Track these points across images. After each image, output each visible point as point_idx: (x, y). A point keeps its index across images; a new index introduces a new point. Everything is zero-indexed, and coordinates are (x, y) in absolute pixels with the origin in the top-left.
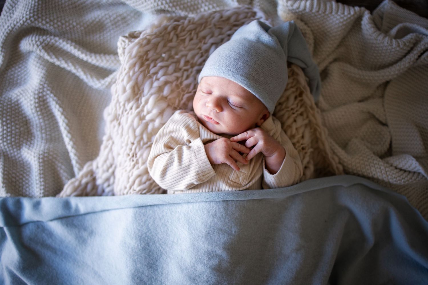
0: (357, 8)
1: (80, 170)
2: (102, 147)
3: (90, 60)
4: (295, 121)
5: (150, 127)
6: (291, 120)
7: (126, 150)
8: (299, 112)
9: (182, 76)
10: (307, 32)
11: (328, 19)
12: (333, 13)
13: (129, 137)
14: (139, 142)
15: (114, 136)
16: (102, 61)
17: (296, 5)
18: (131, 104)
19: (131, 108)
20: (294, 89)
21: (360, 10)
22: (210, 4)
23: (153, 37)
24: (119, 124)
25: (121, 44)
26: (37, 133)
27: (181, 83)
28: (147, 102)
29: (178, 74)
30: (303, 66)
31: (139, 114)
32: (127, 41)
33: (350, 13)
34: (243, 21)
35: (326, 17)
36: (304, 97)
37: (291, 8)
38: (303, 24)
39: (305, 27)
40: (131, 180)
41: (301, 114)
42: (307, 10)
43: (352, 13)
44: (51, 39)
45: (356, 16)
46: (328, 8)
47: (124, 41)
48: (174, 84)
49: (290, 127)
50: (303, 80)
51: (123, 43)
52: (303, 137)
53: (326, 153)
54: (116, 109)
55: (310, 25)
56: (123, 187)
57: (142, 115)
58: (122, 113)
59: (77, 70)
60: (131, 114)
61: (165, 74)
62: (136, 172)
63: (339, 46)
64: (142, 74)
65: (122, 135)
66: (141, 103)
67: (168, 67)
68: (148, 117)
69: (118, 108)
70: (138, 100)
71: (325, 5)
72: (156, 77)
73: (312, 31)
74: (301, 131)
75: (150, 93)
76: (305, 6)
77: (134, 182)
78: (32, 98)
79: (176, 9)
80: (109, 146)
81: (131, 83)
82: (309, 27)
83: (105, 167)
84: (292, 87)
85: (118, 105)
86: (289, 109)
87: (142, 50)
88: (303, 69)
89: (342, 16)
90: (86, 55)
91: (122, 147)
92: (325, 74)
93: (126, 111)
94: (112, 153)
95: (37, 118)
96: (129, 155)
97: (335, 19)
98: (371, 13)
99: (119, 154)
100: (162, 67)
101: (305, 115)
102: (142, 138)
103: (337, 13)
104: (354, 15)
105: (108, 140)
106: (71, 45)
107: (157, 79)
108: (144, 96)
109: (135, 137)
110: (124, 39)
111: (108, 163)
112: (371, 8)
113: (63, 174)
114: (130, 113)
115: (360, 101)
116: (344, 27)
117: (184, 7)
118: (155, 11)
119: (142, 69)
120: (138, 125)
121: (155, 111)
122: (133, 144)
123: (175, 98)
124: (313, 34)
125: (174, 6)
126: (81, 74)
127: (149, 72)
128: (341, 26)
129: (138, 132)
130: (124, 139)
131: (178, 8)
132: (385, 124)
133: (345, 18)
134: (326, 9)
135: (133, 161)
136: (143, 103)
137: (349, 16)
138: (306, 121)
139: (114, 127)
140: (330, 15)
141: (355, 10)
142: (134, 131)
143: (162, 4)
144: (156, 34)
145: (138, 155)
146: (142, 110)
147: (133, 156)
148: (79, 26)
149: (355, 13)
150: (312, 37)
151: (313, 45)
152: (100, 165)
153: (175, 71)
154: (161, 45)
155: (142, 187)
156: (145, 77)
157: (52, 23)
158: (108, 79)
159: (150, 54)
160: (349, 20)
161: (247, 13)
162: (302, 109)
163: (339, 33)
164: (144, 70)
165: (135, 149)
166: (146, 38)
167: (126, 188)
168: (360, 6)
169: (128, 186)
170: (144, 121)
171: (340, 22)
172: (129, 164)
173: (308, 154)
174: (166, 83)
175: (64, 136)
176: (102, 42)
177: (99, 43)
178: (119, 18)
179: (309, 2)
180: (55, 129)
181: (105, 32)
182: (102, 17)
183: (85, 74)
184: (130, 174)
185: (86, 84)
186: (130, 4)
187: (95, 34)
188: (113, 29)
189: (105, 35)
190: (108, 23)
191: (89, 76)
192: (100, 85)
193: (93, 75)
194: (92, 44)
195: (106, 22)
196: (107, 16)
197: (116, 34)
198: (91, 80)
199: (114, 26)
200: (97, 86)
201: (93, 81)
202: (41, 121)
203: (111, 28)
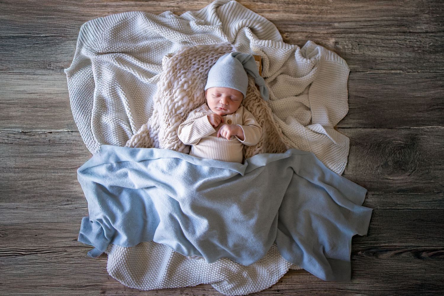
0: (293, 46)
5: (176, 106)
7: (163, 117)
10: (265, 57)
11: (277, 51)
12: (280, 48)
13: (165, 111)
14: (170, 113)
15: (158, 110)
16: (150, 67)
17: (259, 43)
18: (167, 93)
19: (167, 95)
21: (295, 47)
22: (212, 40)
24: (160, 103)
25: (164, 59)
26: (110, 107)
28: (176, 92)
30: (254, 76)
31: (171, 98)
32: (168, 58)
33: (289, 49)
35: (276, 50)
37: (257, 44)
38: (263, 53)
39: (265, 55)
42: (266, 46)
43: (290, 48)
45: (292, 50)
46: (277, 45)
47: (166, 58)
53: (272, 122)
54: (159, 95)
55: (267, 54)
57: (173, 99)
58: (162, 97)
59: (135, 72)
60: (167, 98)
61: (185, 77)
63: (283, 66)
65: (161, 109)
70: (170, 90)
71: (276, 44)
73: (268, 57)
75: (177, 87)
76: (265, 44)
77: (168, 135)
78: (107, 87)
79: (193, 42)
81: (168, 81)
85: (160, 92)
87: (174, 63)
89: (285, 50)
91: (161, 116)
92: (275, 81)
93: (164, 96)
95: (110, 99)
96: (164, 120)
97: (281, 51)
98: (301, 49)
102: (172, 111)
103: (282, 48)
104: (291, 49)
106: (132, 58)
108: (174, 89)
109: (168, 110)
112: (301, 46)
116: (285, 56)
117: (198, 41)
118: (181, 42)
119: (174, 73)
120: (170, 104)
121: (179, 97)
124: (269, 59)
125: (192, 40)
126: (137, 75)
128: (284, 55)
129: (170, 108)
130: (162, 111)
131: (194, 41)
133: (286, 51)
134: (276, 46)
135: (167, 124)
136: (173, 93)
137: (288, 50)
139: (158, 105)
140: (278, 49)
141: (292, 47)
142: (168, 107)
143: (186, 38)
144: (180, 54)
145: (170, 120)
146: (173, 96)
147: (167, 121)
149: (292, 48)
150: (268, 61)
151: (269, 65)
156: (175, 78)
158: (153, 79)
159: (178, 66)
160: (288, 52)
163: (283, 59)
164: (175, 75)
165: (168, 117)
166: (176, 57)
168: (295, 45)
170: (173, 102)
171: (284, 53)
174: (185, 82)
175: (126, 109)
176: (148, 57)
177: (146, 58)
178: (159, 45)
179: (267, 41)
180: (121, 105)
181: (150, 52)
182: (149, 44)
183: (139, 75)
184: (166, 131)
185: (139, 81)
186: (167, 38)
187: (144, 53)
188: (155, 51)
189: (150, 54)
190: (153, 47)
191: (141, 76)
192: (148, 81)
193: (143, 75)
194: (142, 58)
195: (151, 47)
196: (152, 44)
197: (157, 53)
198: (143, 79)
199: (156, 49)
200: (146, 82)
201: (144, 79)
202: (113, 100)
203: (154, 50)
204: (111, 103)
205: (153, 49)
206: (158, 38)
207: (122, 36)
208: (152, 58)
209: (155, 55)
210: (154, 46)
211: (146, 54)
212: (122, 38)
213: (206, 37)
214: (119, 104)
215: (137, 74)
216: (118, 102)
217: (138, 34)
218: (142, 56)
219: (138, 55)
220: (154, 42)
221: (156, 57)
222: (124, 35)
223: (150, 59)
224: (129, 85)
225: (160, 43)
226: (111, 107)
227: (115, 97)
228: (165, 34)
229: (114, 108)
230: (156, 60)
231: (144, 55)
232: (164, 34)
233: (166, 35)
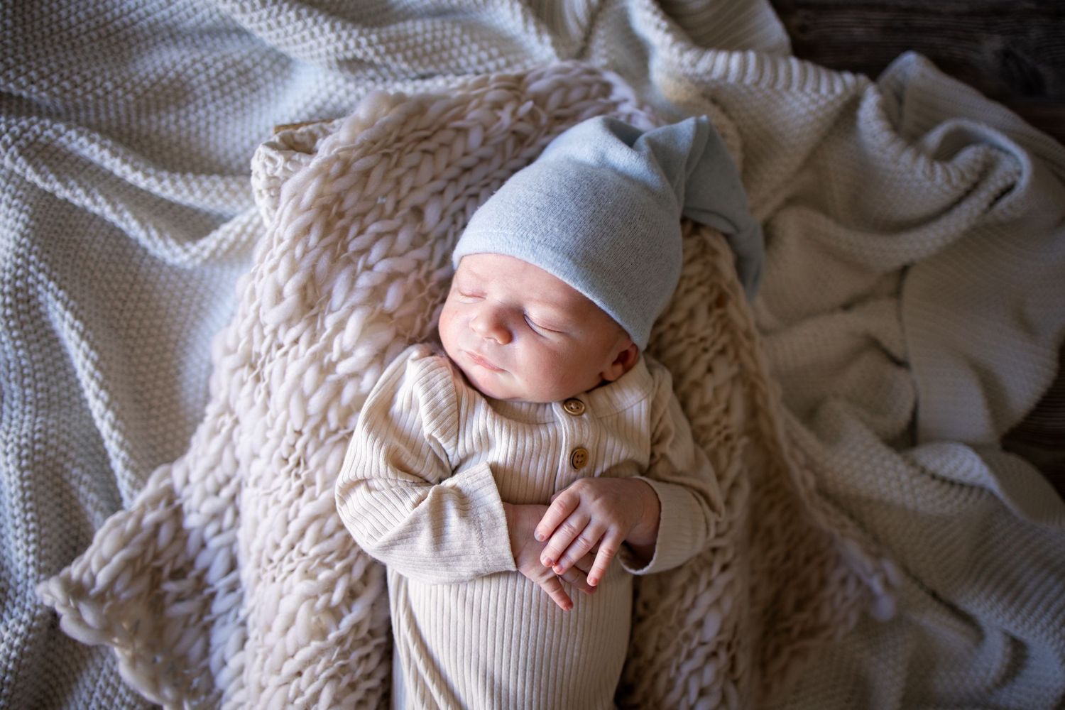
0: (849, 78)
1: (137, 485)
2: (203, 430)
3: (156, 189)
4: (710, 370)
5: (348, 393)
6: (700, 368)
7: (278, 446)
8: (718, 347)
9: (431, 257)
11: (782, 102)
12: (793, 89)
13: (288, 417)
14: (316, 430)
15: (240, 406)
16: (192, 192)
17: (704, 65)
18: (293, 333)
19: (296, 341)
20: (704, 289)
21: (857, 83)
23: (355, 154)
24: (258, 379)
25: (265, 166)
27: (429, 274)
28: (340, 327)
29: (420, 253)
30: (728, 229)
31: (317, 358)
32: (280, 159)
33: (832, 91)
34: (578, 106)
35: (775, 97)
36: (731, 309)
37: (690, 71)
38: (716, 110)
39: (723, 120)
40: (294, 527)
41: (723, 352)
42: (732, 80)
43: (838, 90)
44: (43, 128)
45: (847, 98)
46: (781, 74)
47: (271, 159)
48: (412, 278)
49: (697, 384)
50: (726, 264)
51: (270, 165)
52: (727, 411)
53: (776, 444)
54: (250, 341)
55: (734, 114)
56: (269, 544)
57: (326, 360)
58: (269, 350)
59: (120, 213)
60: (295, 358)
61: (387, 255)
62: (307, 509)
64: (328, 253)
65: (266, 408)
66: (323, 328)
67: (394, 233)
68: (343, 368)
69: (257, 337)
71: (775, 69)
72: (366, 260)
73: (738, 129)
74: (723, 395)
75: (348, 304)
76: (727, 68)
77: (302, 534)
80: (224, 430)
81: (298, 278)
82: (731, 118)
83: (210, 484)
84: (700, 284)
85: (256, 330)
86: (696, 339)
87: (327, 189)
88: (727, 237)
89: (814, 96)
90: (147, 176)
91: (266, 440)
93: (280, 347)
94: (233, 449)
96: (286, 460)
97: (797, 104)
99: (255, 456)
100: (379, 236)
101: (731, 353)
102: (324, 419)
103: (802, 89)
104: (842, 96)
105: (219, 415)
106: (103, 147)
107: (368, 268)
108: (331, 312)
109: (307, 418)
110: (272, 153)
111: (220, 474)
113: (89, 498)
114: (292, 352)
115: (847, 307)
116: (817, 125)
119: (329, 239)
120: (317, 387)
121: (362, 353)
122: (299, 433)
123: (413, 316)
124: (741, 137)
126: (132, 226)
127: (345, 248)
129: (315, 404)
130: (274, 420)
132: (901, 363)
133: (822, 103)
134: (776, 78)
135: (298, 476)
137: (830, 98)
138: (735, 369)
139: (243, 383)
140: (785, 93)
141: (844, 83)
142: (305, 400)
144: (362, 145)
145: (313, 462)
146: (328, 348)
147: (298, 464)
148: (120, 92)
149: (846, 89)
152: (194, 478)
153: (414, 246)
154: (376, 175)
155: (325, 546)
156: (334, 260)
157: (45, 84)
158: (210, 242)
159: (350, 201)
160: (829, 108)
161: (589, 85)
162: (725, 339)
163: (805, 138)
164: (335, 244)
165: (305, 447)
166: (337, 158)
167: (277, 546)
169: (284, 544)
170: (332, 378)
171: (810, 113)
172: (285, 485)
173: (738, 452)
174: (391, 277)
175: (89, 394)
176: (184, 134)
177: (174, 138)
178: (232, 72)
179: (736, 59)
180: (61, 373)
181: (192, 107)
182: (186, 68)
183: (142, 224)
184: (292, 511)
185: (145, 250)
186: (269, 38)
187: (163, 113)
188: (214, 100)
189: (192, 118)
190: (200, 84)
191: (154, 233)
192: (186, 257)
193: (163, 226)
194: (155, 138)
195: (194, 82)
196: (199, 66)
197: (221, 113)
198: (161, 244)
199: (218, 93)
200: (177, 261)
201: (167, 246)
202: (21, 352)
203: (209, 97)
204: (12, 366)
205: (204, 93)
206: (225, 35)
207: (55, 17)
208: (203, 134)
209: (212, 118)
210: (209, 79)
211: (172, 118)
212: (55, 27)
213: (453, 35)
214: (51, 369)
215: (134, 224)
216: (50, 360)
217: (130, 12)
218: (154, 127)
219: (134, 126)
220: (209, 60)
221: (221, 133)
222: (64, 13)
223: (193, 140)
224: (98, 274)
225: (235, 64)
226: (13, 386)
227: (32, 337)
228: (260, 19)
229: (28, 391)
230: (217, 147)
231: (164, 123)
232: (251, 20)
233: (263, 24)
